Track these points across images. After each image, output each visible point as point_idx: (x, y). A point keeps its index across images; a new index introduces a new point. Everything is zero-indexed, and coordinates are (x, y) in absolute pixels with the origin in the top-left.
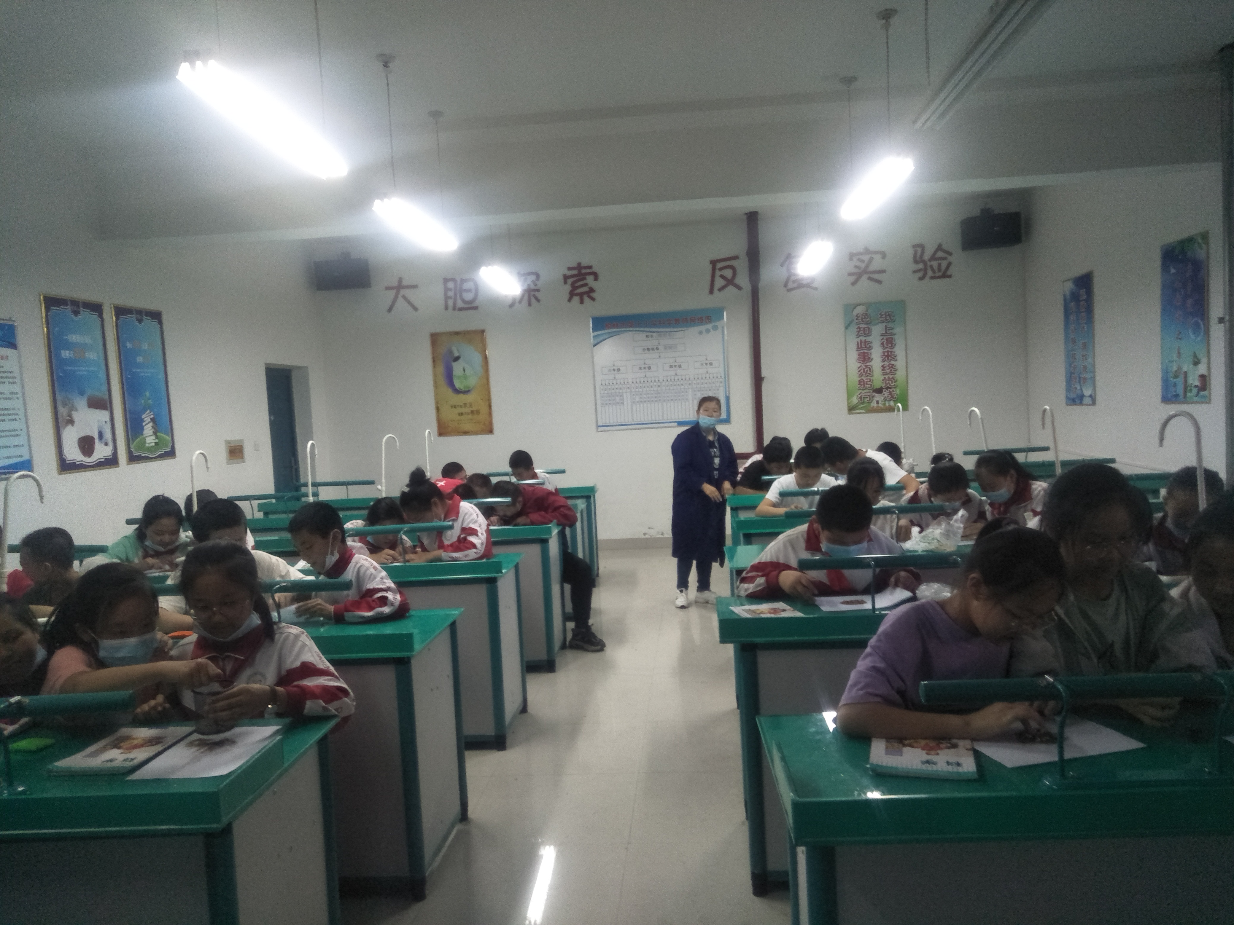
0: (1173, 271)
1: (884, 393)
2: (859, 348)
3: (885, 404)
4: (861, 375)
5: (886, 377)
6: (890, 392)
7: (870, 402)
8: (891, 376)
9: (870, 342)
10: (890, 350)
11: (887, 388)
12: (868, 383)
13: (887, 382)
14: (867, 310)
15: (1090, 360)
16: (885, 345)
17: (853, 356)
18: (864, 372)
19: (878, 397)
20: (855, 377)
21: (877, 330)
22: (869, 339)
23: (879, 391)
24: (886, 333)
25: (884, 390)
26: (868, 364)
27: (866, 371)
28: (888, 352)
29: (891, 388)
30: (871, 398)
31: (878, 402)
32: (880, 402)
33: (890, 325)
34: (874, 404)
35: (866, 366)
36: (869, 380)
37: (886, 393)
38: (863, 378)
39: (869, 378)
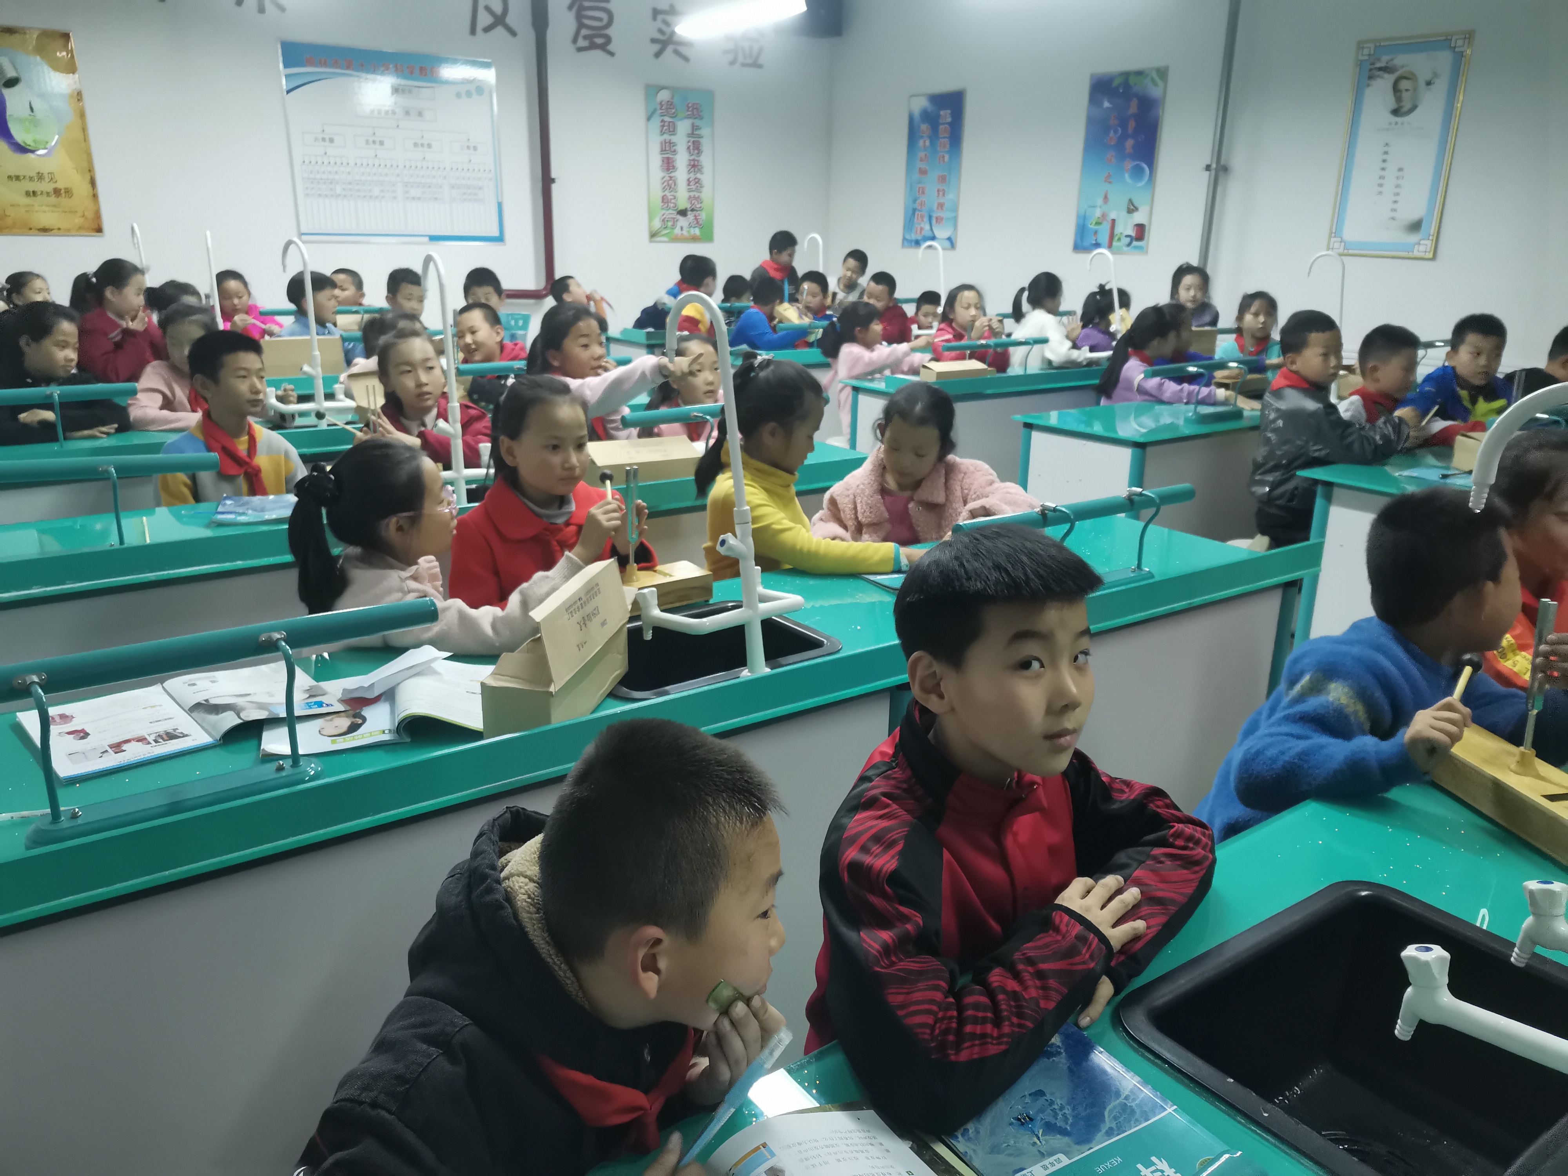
0: (1106, 104)
1: (689, 216)
2: (663, 151)
3: (688, 232)
4: (664, 189)
5: (692, 194)
6: (695, 216)
7: (674, 226)
8: (697, 195)
9: (675, 145)
10: (697, 159)
11: (693, 210)
12: (673, 201)
13: (693, 202)
14: (673, 97)
15: (950, 196)
16: (692, 151)
17: (656, 160)
18: (668, 185)
19: (682, 221)
20: (657, 193)
21: (683, 127)
22: (674, 139)
23: (683, 213)
24: (693, 134)
25: (689, 213)
26: (672, 175)
27: (670, 185)
28: (694, 160)
29: (697, 211)
30: (675, 222)
31: (682, 228)
32: (684, 229)
33: (697, 122)
34: (677, 231)
35: (671, 177)
36: (672, 197)
37: (691, 216)
38: (666, 193)
39: (672, 193)
